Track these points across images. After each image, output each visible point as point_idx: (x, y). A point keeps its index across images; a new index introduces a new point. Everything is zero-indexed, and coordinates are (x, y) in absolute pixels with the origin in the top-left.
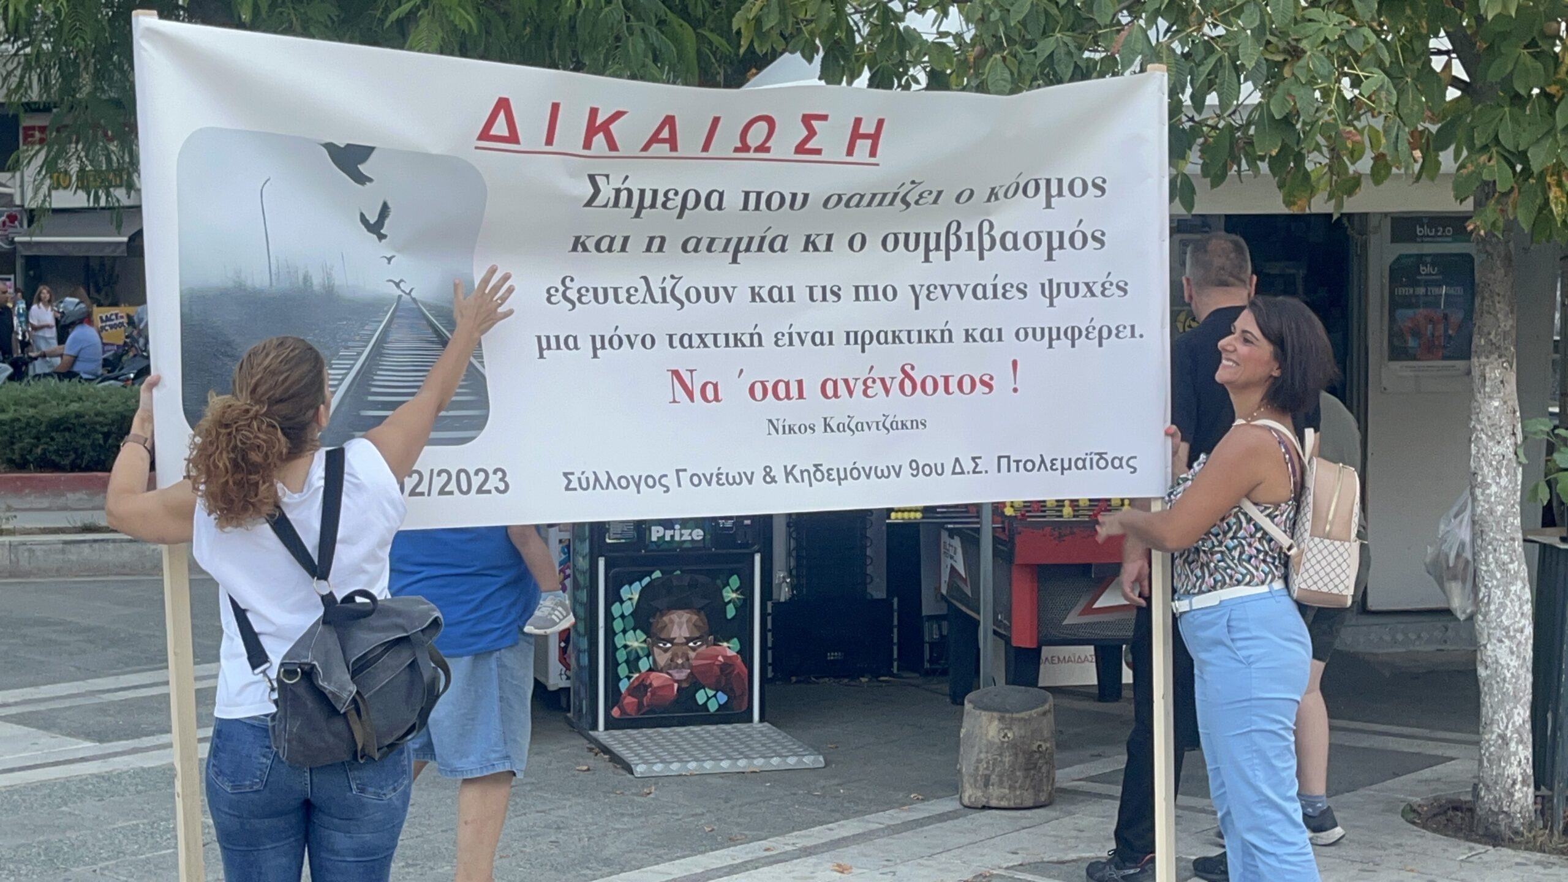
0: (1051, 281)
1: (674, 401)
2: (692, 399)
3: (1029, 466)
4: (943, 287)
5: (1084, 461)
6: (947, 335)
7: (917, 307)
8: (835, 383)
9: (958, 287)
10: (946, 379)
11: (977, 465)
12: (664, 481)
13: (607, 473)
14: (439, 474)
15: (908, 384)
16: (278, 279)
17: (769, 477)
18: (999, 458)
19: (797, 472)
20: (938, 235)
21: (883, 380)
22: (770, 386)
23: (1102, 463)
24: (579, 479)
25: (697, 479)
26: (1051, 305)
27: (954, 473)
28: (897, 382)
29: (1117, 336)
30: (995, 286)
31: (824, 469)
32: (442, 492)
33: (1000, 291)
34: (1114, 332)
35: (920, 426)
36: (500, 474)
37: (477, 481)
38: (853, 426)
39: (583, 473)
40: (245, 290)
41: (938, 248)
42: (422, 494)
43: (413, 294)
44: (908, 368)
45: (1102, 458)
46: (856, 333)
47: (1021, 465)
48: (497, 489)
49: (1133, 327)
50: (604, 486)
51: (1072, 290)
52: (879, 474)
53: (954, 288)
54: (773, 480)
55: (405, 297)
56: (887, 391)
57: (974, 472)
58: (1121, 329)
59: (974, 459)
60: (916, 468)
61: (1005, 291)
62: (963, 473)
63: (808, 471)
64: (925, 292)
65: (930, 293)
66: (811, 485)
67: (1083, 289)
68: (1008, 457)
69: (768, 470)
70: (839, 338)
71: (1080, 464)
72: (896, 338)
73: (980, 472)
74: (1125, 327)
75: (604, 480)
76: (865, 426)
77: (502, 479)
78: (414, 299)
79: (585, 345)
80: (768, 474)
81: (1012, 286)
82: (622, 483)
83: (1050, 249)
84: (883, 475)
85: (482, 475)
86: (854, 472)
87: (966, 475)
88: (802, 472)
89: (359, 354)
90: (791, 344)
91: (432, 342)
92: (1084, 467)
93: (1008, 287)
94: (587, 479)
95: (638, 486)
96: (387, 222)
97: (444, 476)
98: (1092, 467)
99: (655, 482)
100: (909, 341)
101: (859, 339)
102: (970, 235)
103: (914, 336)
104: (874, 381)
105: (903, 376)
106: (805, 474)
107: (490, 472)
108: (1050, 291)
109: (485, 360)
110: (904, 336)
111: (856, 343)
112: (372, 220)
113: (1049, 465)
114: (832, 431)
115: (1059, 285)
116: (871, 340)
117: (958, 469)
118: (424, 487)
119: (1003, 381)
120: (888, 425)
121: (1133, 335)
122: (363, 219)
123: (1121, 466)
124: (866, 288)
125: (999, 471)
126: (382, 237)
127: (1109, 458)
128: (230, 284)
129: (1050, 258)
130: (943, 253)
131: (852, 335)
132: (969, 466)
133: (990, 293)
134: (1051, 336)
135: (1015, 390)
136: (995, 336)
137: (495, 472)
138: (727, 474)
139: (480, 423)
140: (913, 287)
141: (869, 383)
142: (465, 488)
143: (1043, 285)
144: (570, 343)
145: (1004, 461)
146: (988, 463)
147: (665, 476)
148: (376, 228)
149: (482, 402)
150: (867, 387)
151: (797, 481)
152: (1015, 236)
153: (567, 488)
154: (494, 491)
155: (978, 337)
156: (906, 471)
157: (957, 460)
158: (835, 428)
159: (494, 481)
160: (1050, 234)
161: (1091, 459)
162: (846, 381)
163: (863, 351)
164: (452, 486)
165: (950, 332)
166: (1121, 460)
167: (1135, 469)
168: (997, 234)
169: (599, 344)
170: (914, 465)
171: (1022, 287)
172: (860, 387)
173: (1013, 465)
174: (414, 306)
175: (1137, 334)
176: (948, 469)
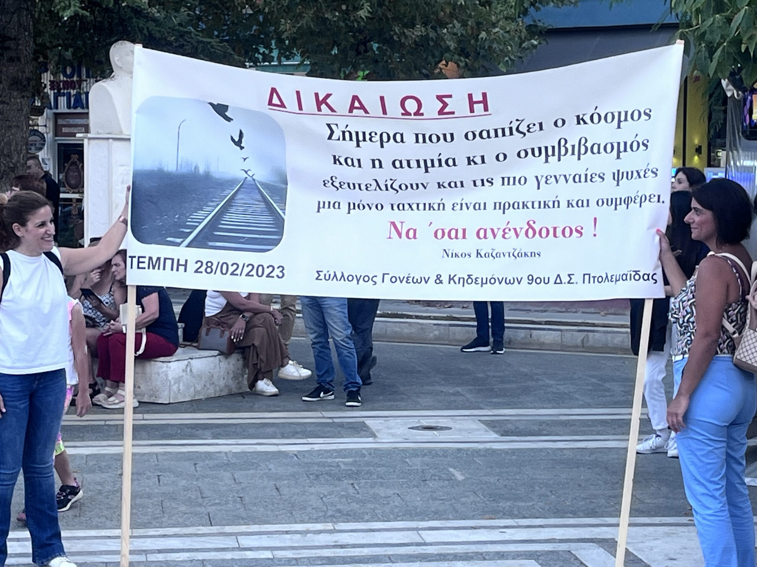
0: (618, 171)
1: (390, 238)
2: (400, 237)
3: (600, 279)
4: (555, 176)
5: (626, 275)
6: (556, 204)
7: (539, 188)
8: (485, 231)
9: (565, 176)
10: (555, 229)
11: (571, 279)
12: (374, 279)
13: (342, 273)
14: (247, 266)
15: (531, 232)
16: (181, 168)
17: (439, 280)
18: (584, 275)
19: (456, 279)
20: (553, 147)
21: (515, 229)
22: (446, 232)
23: (637, 277)
24: (325, 275)
25: (394, 280)
26: (618, 185)
27: (555, 283)
28: (524, 231)
29: (650, 201)
30: (586, 175)
31: (473, 277)
32: (247, 275)
33: (589, 177)
34: (648, 198)
35: (536, 255)
36: (281, 269)
37: (267, 271)
38: (494, 255)
39: (328, 272)
40: (163, 172)
41: (553, 155)
42: (237, 275)
43: (254, 177)
44: (531, 223)
45: (637, 274)
46: (500, 203)
47: (596, 279)
48: (278, 276)
49: (659, 196)
50: (339, 279)
51: (629, 176)
52: (508, 282)
53: (562, 177)
54: (441, 282)
55: (249, 178)
56: (517, 235)
57: (569, 283)
58: (652, 196)
59: (569, 275)
60: (531, 279)
61: (592, 178)
62: (561, 283)
63: (464, 279)
64: (544, 179)
65: (547, 180)
66: (463, 286)
67: (635, 174)
68: (589, 275)
69: (438, 277)
70: (490, 206)
71: (624, 277)
72: (524, 205)
73: (572, 283)
74: (654, 196)
75: (339, 276)
76: (502, 255)
77: (282, 271)
78: (254, 180)
79: (344, 207)
80: (438, 279)
81: (596, 175)
82: (349, 278)
83: (619, 152)
84: (510, 282)
85: (271, 269)
86: (492, 281)
87: (563, 285)
88: (459, 279)
89: (218, 205)
90: (461, 209)
91: (259, 201)
92: (626, 279)
93: (593, 176)
94: (330, 275)
95: (358, 281)
96: (243, 140)
97: (250, 267)
98: (630, 279)
99: (367, 279)
100: (533, 207)
101: (503, 207)
102: (573, 146)
103: (536, 205)
104: (510, 230)
105: (527, 227)
106: (461, 280)
107: (276, 267)
108: (618, 177)
109: (286, 211)
110: (530, 205)
111: (500, 208)
112: (237, 139)
113: (610, 278)
114: (481, 257)
115: (623, 173)
116: (509, 206)
117: (558, 281)
118: (238, 272)
119: (588, 230)
120: (516, 254)
121: (659, 201)
122: (233, 139)
123: (648, 279)
124: (509, 178)
125: (584, 282)
126: (242, 148)
127: (641, 274)
128: (156, 169)
129: (618, 157)
130: (556, 157)
131: (498, 205)
132: (565, 279)
133: (583, 179)
134: (615, 203)
135: (595, 235)
136: (585, 204)
137: (278, 268)
138: (413, 278)
139: (276, 243)
140: (537, 177)
141: (507, 231)
142: (260, 274)
143: (614, 174)
144: (336, 205)
145: (587, 277)
146: (577, 278)
147: (376, 276)
148: (239, 144)
149: (280, 233)
150: (505, 233)
151: (455, 283)
152: (599, 146)
153: (317, 279)
154: (276, 277)
155: (574, 205)
156: (525, 281)
157: (558, 275)
158: (483, 255)
159: (277, 272)
160: (619, 144)
161: (631, 275)
162: (492, 230)
163: (504, 213)
164: (254, 272)
165: (559, 202)
166: (648, 275)
167: (656, 280)
168: (589, 145)
169: (351, 207)
170: (530, 278)
171: (601, 175)
172: (501, 233)
173: (592, 279)
174: (253, 183)
175: (661, 200)
176: (552, 281)
